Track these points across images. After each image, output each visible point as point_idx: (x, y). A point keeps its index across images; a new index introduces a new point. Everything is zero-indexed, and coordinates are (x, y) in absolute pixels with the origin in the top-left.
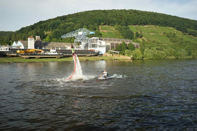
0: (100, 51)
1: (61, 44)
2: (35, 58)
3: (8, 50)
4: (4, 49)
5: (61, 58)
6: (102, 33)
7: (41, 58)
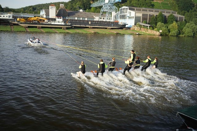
0: (127, 23)
1: (90, 14)
2: (36, 27)
3: (11, 18)
4: (7, 16)
5: (67, 28)
6: (155, 4)
7: (42, 27)
